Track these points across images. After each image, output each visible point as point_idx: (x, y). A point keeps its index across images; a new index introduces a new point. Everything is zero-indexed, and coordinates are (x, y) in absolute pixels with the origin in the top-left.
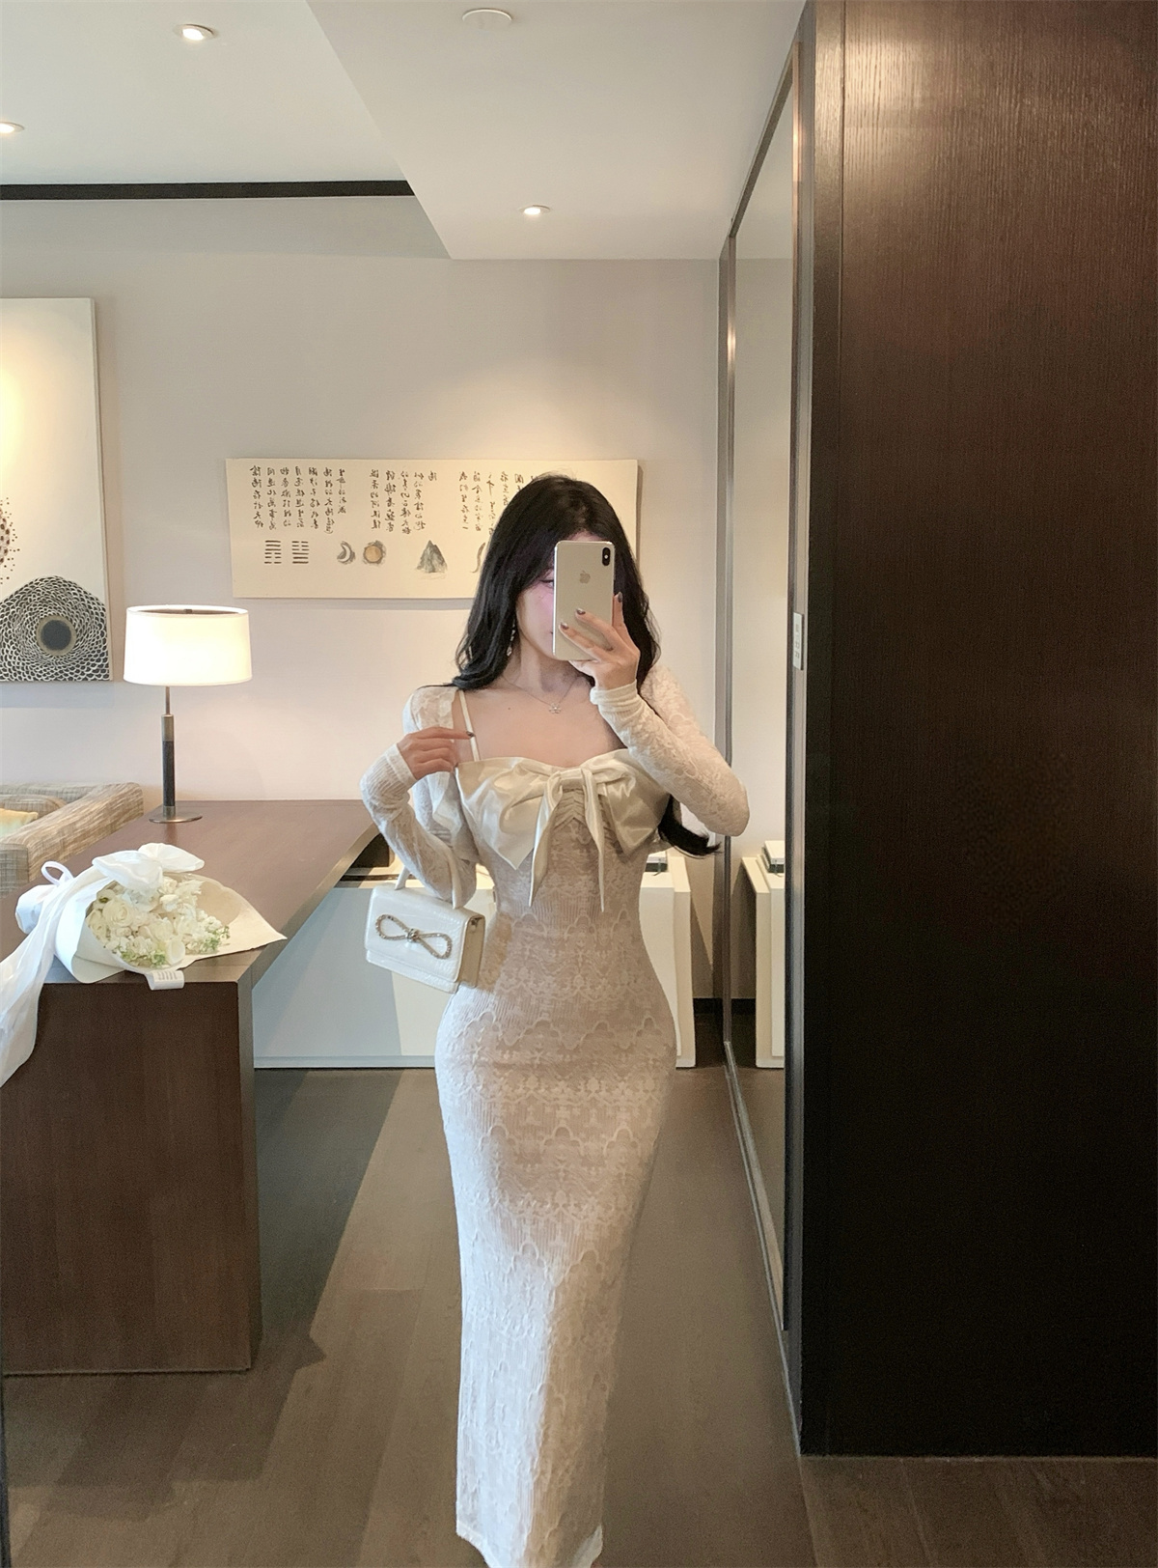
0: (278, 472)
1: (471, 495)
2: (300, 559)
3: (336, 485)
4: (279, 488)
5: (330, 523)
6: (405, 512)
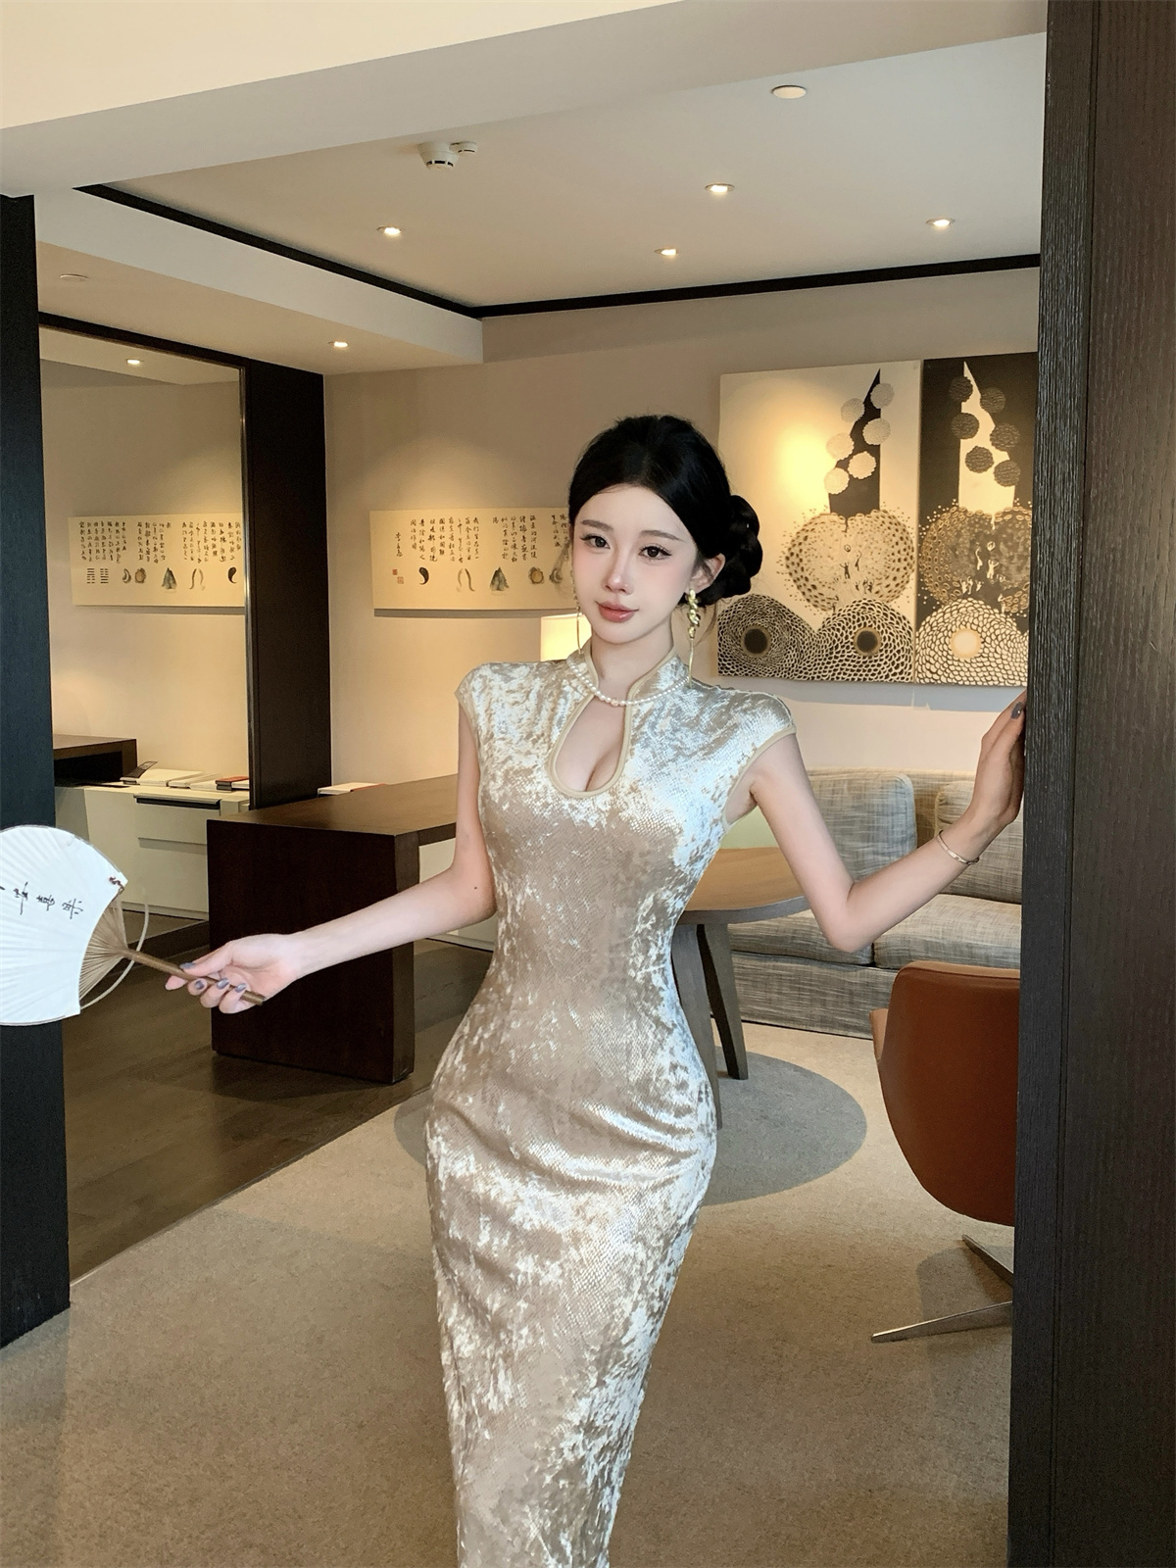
0: (93, 525)
1: (188, 536)
2: (104, 580)
3: (121, 531)
4: (93, 535)
5: (119, 556)
6: (155, 549)
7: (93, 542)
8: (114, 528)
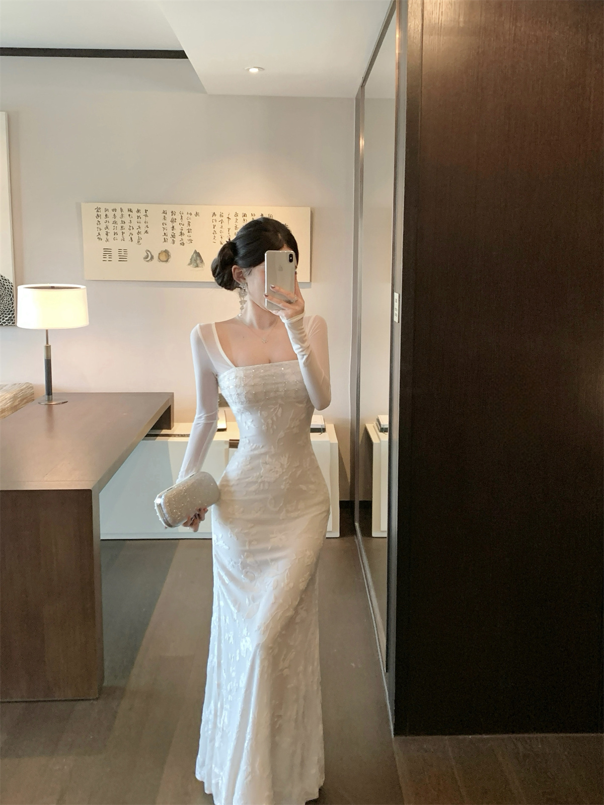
0: (110, 210)
1: (218, 224)
2: (122, 259)
3: (143, 218)
4: (111, 219)
5: (140, 239)
6: (181, 234)
7: (111, 226)
8: (134, 214)
